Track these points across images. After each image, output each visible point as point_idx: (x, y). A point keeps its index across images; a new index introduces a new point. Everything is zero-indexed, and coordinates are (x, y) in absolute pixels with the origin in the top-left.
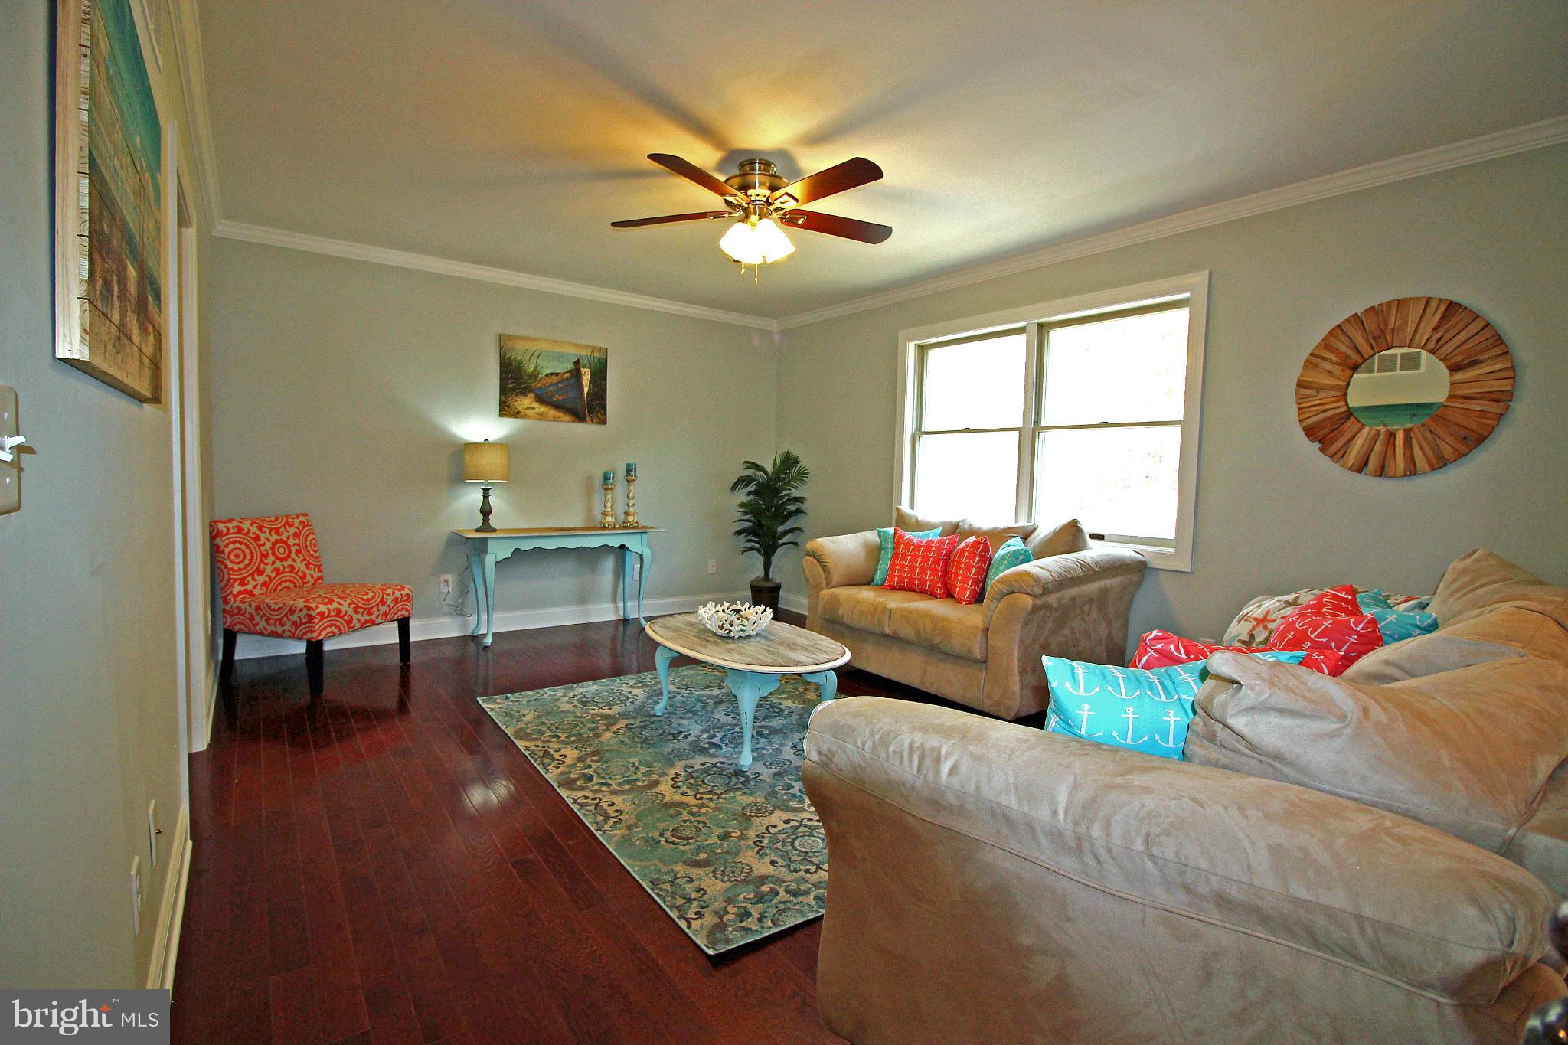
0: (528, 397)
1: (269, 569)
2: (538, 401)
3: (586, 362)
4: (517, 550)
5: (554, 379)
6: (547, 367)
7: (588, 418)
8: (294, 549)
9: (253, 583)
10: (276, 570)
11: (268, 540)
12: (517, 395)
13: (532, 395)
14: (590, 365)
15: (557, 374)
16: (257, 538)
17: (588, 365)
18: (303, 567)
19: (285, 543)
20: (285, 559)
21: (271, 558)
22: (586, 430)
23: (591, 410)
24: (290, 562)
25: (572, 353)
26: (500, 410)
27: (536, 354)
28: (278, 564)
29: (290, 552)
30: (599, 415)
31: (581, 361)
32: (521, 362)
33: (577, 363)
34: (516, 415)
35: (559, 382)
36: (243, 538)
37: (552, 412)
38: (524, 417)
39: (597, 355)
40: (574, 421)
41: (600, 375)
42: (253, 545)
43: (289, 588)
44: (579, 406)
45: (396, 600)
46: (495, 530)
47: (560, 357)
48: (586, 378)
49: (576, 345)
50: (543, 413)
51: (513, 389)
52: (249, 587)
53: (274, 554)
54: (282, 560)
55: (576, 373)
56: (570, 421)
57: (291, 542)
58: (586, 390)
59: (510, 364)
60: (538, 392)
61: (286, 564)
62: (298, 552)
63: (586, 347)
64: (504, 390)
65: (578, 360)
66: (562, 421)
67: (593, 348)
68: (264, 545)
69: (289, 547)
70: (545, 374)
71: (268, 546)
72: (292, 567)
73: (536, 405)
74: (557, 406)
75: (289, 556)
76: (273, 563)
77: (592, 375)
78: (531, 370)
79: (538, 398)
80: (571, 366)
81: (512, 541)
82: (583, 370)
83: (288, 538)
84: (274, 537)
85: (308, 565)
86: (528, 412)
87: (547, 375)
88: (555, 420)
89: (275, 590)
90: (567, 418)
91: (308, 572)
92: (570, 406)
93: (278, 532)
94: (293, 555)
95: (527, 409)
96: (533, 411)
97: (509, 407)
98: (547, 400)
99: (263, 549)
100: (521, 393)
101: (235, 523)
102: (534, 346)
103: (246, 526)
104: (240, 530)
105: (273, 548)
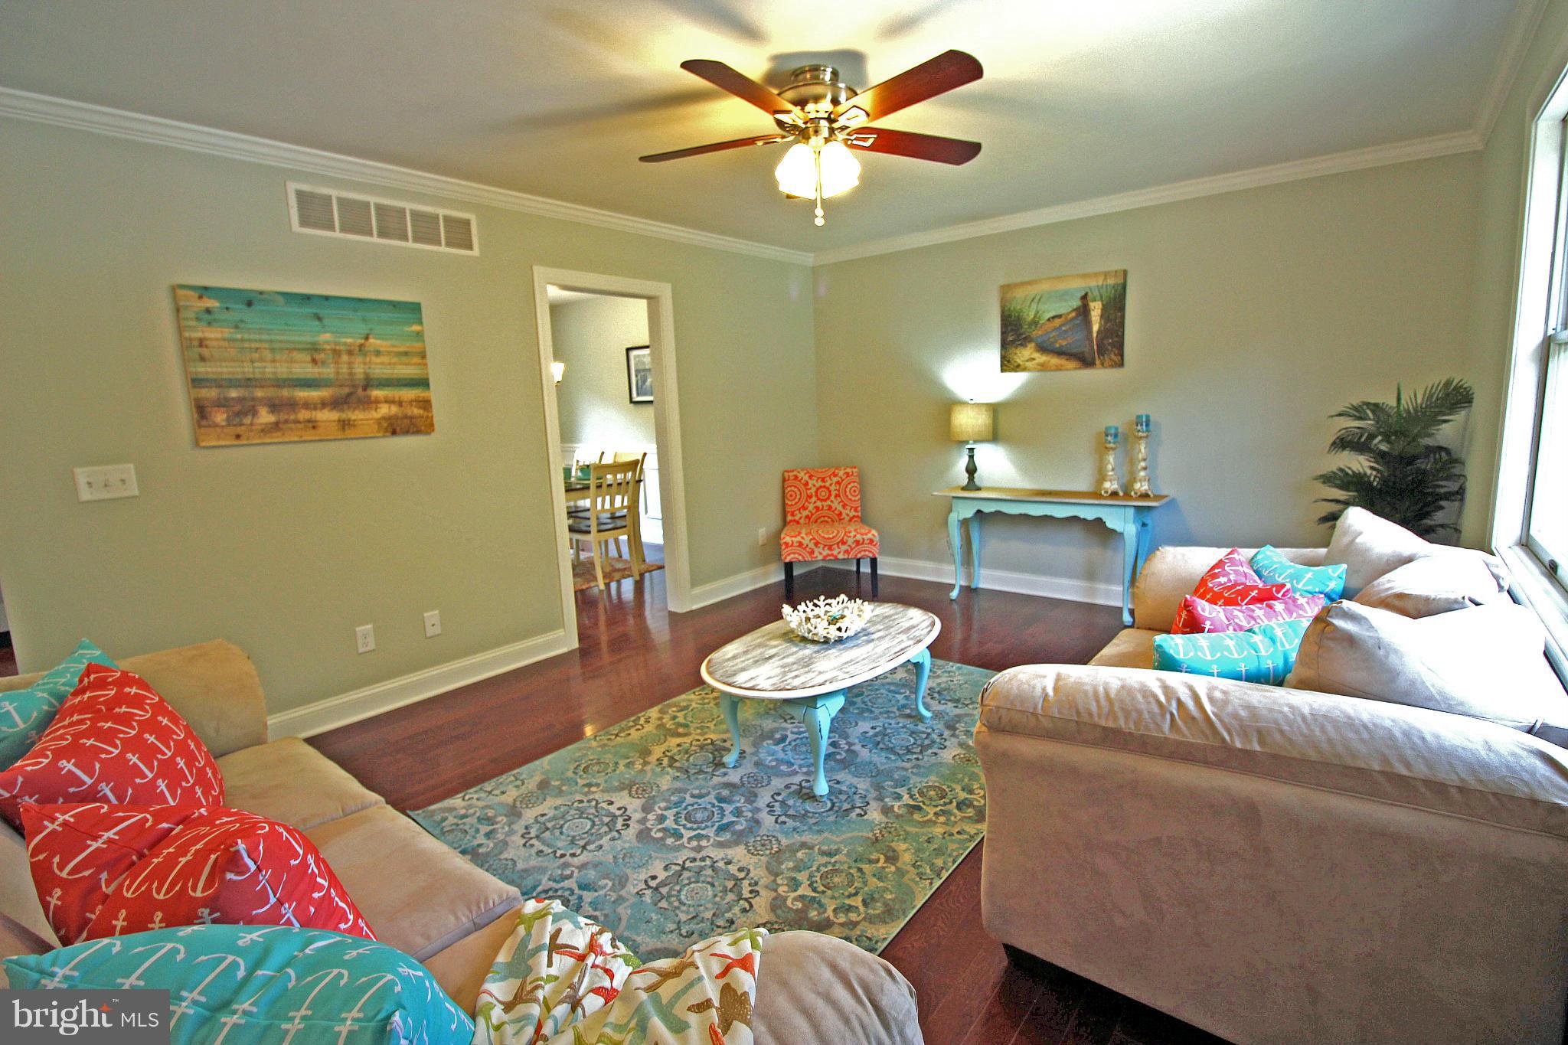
0: (1028, 348)
1: (811, 507)
2: (1038, 351)
3: (1096, 293)
4: (979, 512)
5: (1057, 322)
6: (1049, 310)
7: (1098, 362)
8: (833, 493)
9: (799, 516)
10: (817, 508)
11: (814, 486)
12: (1016, 348)
13: (1033, 345)
14: (1101, 297)
15: (1060, 316)
16: (807, 484)
17: (1098, 298)
18: (840, 508)
19: (828, 489)
20: (825, 500)
21: (814, 499)
22: (1099, 376)
23: (1102, 351)
24: (828, 502)
25: (1078, 286)
26: (1002, 366)
27: (1036, 300)
28: (819, 504)
29: (830, 495)
30: (1113, 356)
31: (1090, 294)
32: (1021, 311)
33: (1084, 297)
34: (1017, 368)
35: (1062, 325)
36: (797, 483)
37: (1055, 361)
38: (1024, 369)
39: (1111, 281)
40: (1080, 368)
41: (1116, 305)
42: (802, 488)
43: (827, 522)
44: (1086, 350)
45: (857, 542)
46: (979, 489)
47: (1063, 296)
48: (1096, 310)
49: (1085, 276)
50: (1044, 363)
51: (1013, 342)
52: (797, 518)
53: (817, 496)
54: (822, 500)
55: (1084, 311)
56: (1075, 369)
57: (833, 488)
58: (1095, 328)
59: (1010, 316)
60: (1039, 340)
61: (825, 504)
62: (837, 496)
63: (1096, 275)
64: (1005, 345)
65: (1086, 294)
66: (1067, 370)
67: (1106, 275)
68: (810, 489)
69: (830, 491)
70: (1047, 318)
71: (813, 490)
72: (830, 507)
73: (1036, 355)
74: (1060, 353)
75: (828, 498)
76: (815, 502)
77: (1104, 309)
78: (1032, 316)
79: (1039, 347)
80: (1076, 303)
81: (975, 502)
82: (1092, 305)
83: (831, 485)
84: (820, 483)
85: (844, 506)
86: (1029, 364)
87: (1049, 320)
88: (1058, 368)
89: (816, 521)
90: (1071, 364)
91: (844, 512)
92: (1074, 351)
93: (823, 480)
94: (832, 498)
95: (1027, 361)
96: (1034, 362)
97: (1009, 361)
98: (1049, 348)
99: (809, 492)
100: (1021, 345)
101: (795, 473)
102: (1032, 291)
103: (801, 475)
104: (796, 477)
105: (816, 492)
